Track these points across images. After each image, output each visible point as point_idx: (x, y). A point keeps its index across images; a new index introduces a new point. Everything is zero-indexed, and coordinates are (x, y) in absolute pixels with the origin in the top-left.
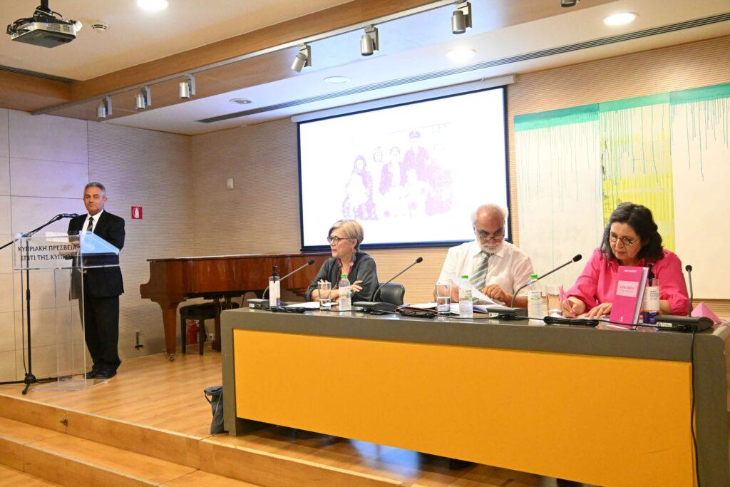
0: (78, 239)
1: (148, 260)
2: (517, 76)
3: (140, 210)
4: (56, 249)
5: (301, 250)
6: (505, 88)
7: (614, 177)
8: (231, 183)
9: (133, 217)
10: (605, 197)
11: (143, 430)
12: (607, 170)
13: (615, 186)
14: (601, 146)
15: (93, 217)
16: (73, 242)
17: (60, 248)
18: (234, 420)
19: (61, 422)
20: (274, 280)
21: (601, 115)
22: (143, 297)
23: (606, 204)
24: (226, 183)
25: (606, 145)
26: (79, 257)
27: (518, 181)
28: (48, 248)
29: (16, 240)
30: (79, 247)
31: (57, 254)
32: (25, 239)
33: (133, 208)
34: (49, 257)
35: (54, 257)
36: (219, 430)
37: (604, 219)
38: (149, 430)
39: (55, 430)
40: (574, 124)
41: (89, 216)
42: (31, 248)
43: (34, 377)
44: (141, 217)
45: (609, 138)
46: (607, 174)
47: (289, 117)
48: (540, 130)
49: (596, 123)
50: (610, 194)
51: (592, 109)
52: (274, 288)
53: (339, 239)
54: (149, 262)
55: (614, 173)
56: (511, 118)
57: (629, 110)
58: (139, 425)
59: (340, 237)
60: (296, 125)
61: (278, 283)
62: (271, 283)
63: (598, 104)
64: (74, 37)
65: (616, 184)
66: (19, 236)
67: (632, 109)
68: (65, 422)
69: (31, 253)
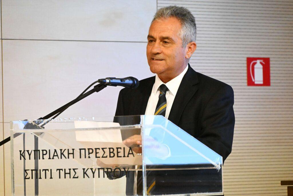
0: (138, 132)
1: (283, 183)
9: (250, 83)
15: (168, 85)
16: (129, 140)
17: (101, 153)
26: (140, 173)
28: (77, 153)
29: (16, 135)
30: (140, 151)
31: (95, 166)
32: (31, 133)
34: (80, 173)
35: (89, 172)
41: (158, 83)
42: (45, 152)
54: (285, 187)
66: (20, 126)
69: (43, 164)
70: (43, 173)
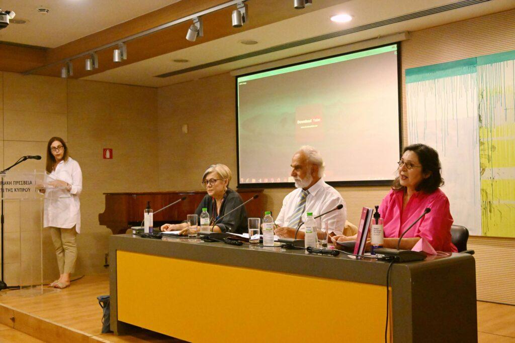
1: (104, 194)
2: (409, 33)
3: (111, 151)
4: (18, 184)
5: (237, 187)
6: (399, 44)
7: (489, 125)
8: (185, 129)
10: (481, 144)
11: (57, 327)
12: (483, 118)
13: (489, 134)
14: (479, 97)
17: (21, 183)
18: (116, 323)
19: (11, 319)
20: (148, 212)
21: (479, 68)
22: (100, 224)
23: (482, 150)
24: (181, 128)
25: (482, 96)
27: (408, 128)
28: (12, 183)
31: (19, 188)
33: (105, 150)
34: (13, 190)
35: (17, 190)
36: (107, 331)
37: (480, 163)
38: (61, 327)
39: (6, 325)
40: (456, 77)
42: (5, 182)
43: (5, 284)
44: (111, 157)
45: (485, 89)
46: (484, 122)
47: (228, 72)
48: (427, 82)
49: (474, 75)
50: (485, 141)
51: (471, 63)
52: (148, 219)
53: (215, 180)
54: (105, 195)
55: (489, 121)
56: (403, 71)
57: (502, 63)
58: (56, 324)
59: (215, 178)
60: (235, 78)
61: (151, 214)
62: (146, 214)
63: (476, 58)
64: (7, 24)
65: (491, 131)
67: (505, 62)
68: (13, 319)
69: (5, 187)
70: (5, 190)
